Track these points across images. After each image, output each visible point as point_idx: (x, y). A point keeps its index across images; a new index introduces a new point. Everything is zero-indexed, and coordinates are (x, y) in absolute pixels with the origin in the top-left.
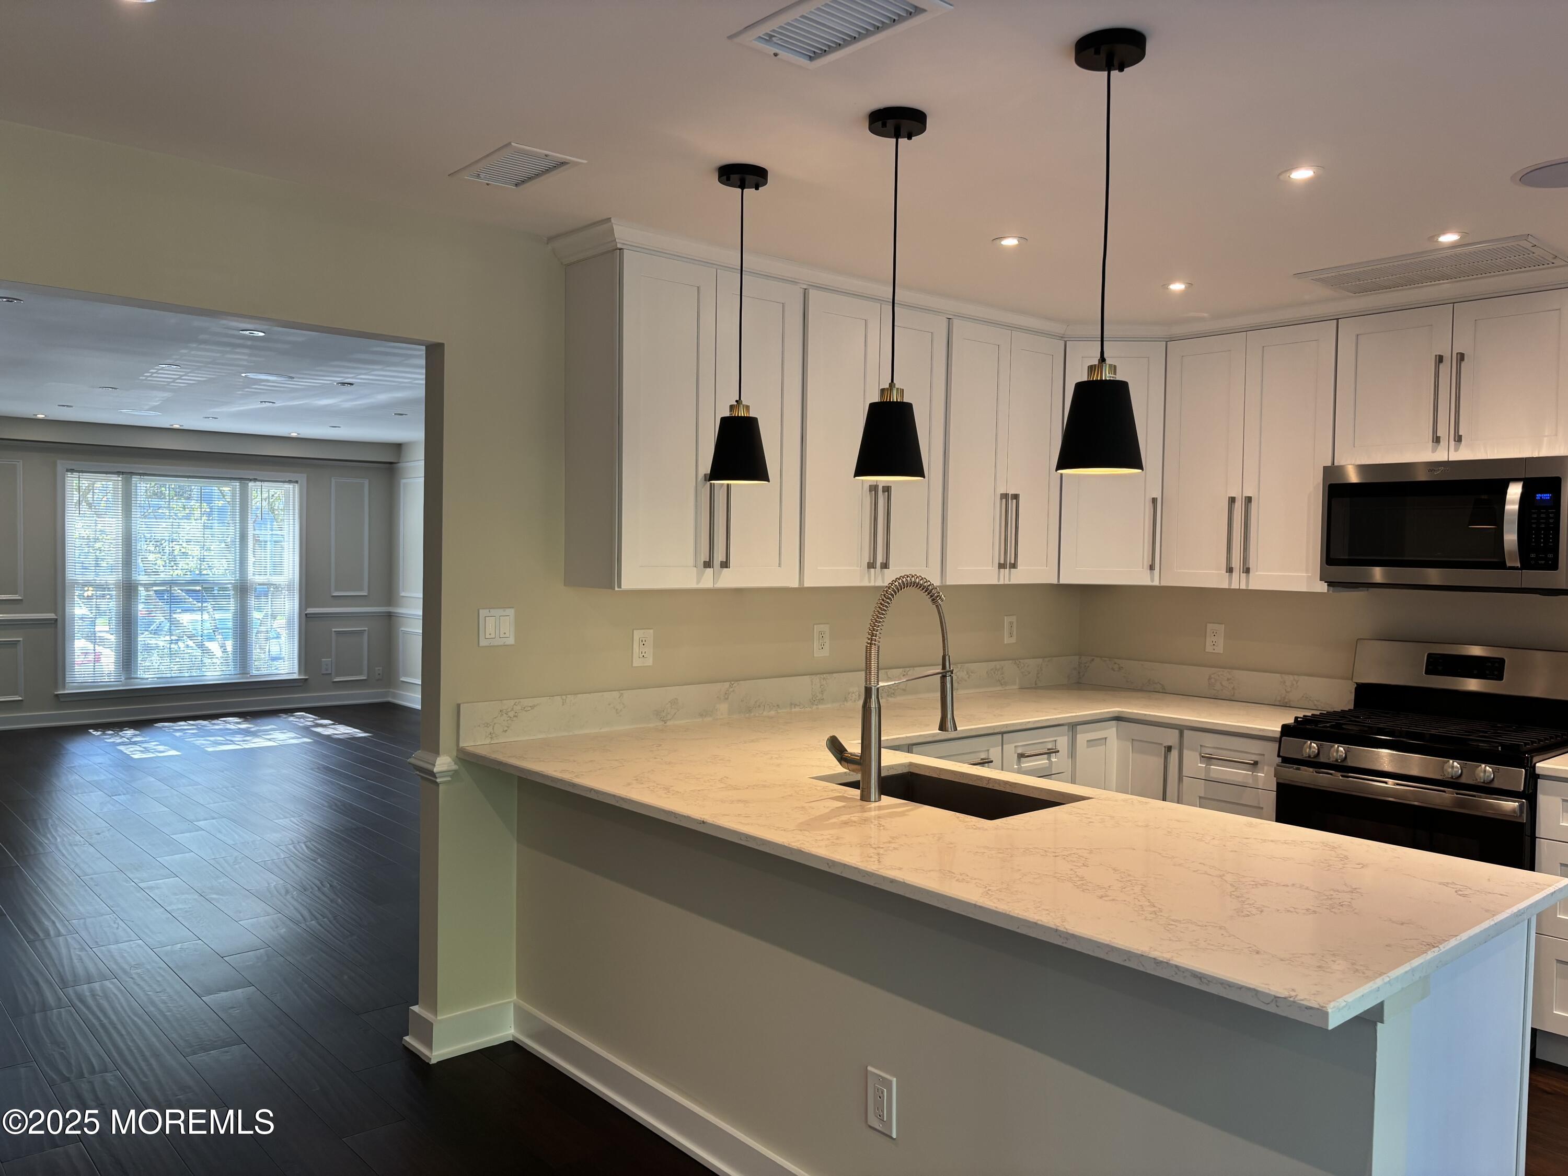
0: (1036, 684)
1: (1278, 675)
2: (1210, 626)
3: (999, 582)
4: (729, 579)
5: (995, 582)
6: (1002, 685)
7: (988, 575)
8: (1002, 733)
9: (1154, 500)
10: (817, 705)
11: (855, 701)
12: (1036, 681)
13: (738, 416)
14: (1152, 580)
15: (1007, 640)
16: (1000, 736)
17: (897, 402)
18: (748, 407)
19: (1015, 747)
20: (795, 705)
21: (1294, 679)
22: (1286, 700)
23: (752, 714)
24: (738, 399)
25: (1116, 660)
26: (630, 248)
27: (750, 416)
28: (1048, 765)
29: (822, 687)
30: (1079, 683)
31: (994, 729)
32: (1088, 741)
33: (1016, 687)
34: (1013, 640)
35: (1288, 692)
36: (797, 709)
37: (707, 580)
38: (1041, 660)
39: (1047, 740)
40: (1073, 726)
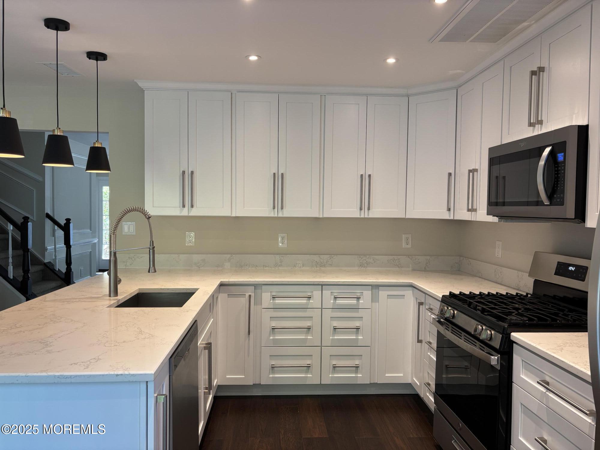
0: (425, 269)
1: (516, 271)
2: (497, 243)
3: (360, 216)
4: (194, 212)
5: (359, 216)
6: (399, 267)
7: (353, 212)
8: (322, 285)
9: (450, 174)
10: (278, 267)
11: (300, 267)
12: (425, 268)
14: (450, 217)
15: (404, 245)
18: (101, 144)
20: (266, 266)
21: (522, 275)
22: (519, 286)
23: (243, 268)
25: (470, 260)
27: (102, 146)
28: (356, 304)
29: (281, 260)
30: (459, 270)
31: (314, 283)
32: (388, 295)
33: (410, 269)
34: (409, 246)
35: (519, 282)
36: (267, 268)
38: (428, 257)
39: (358, 291)
40: (376, 287)
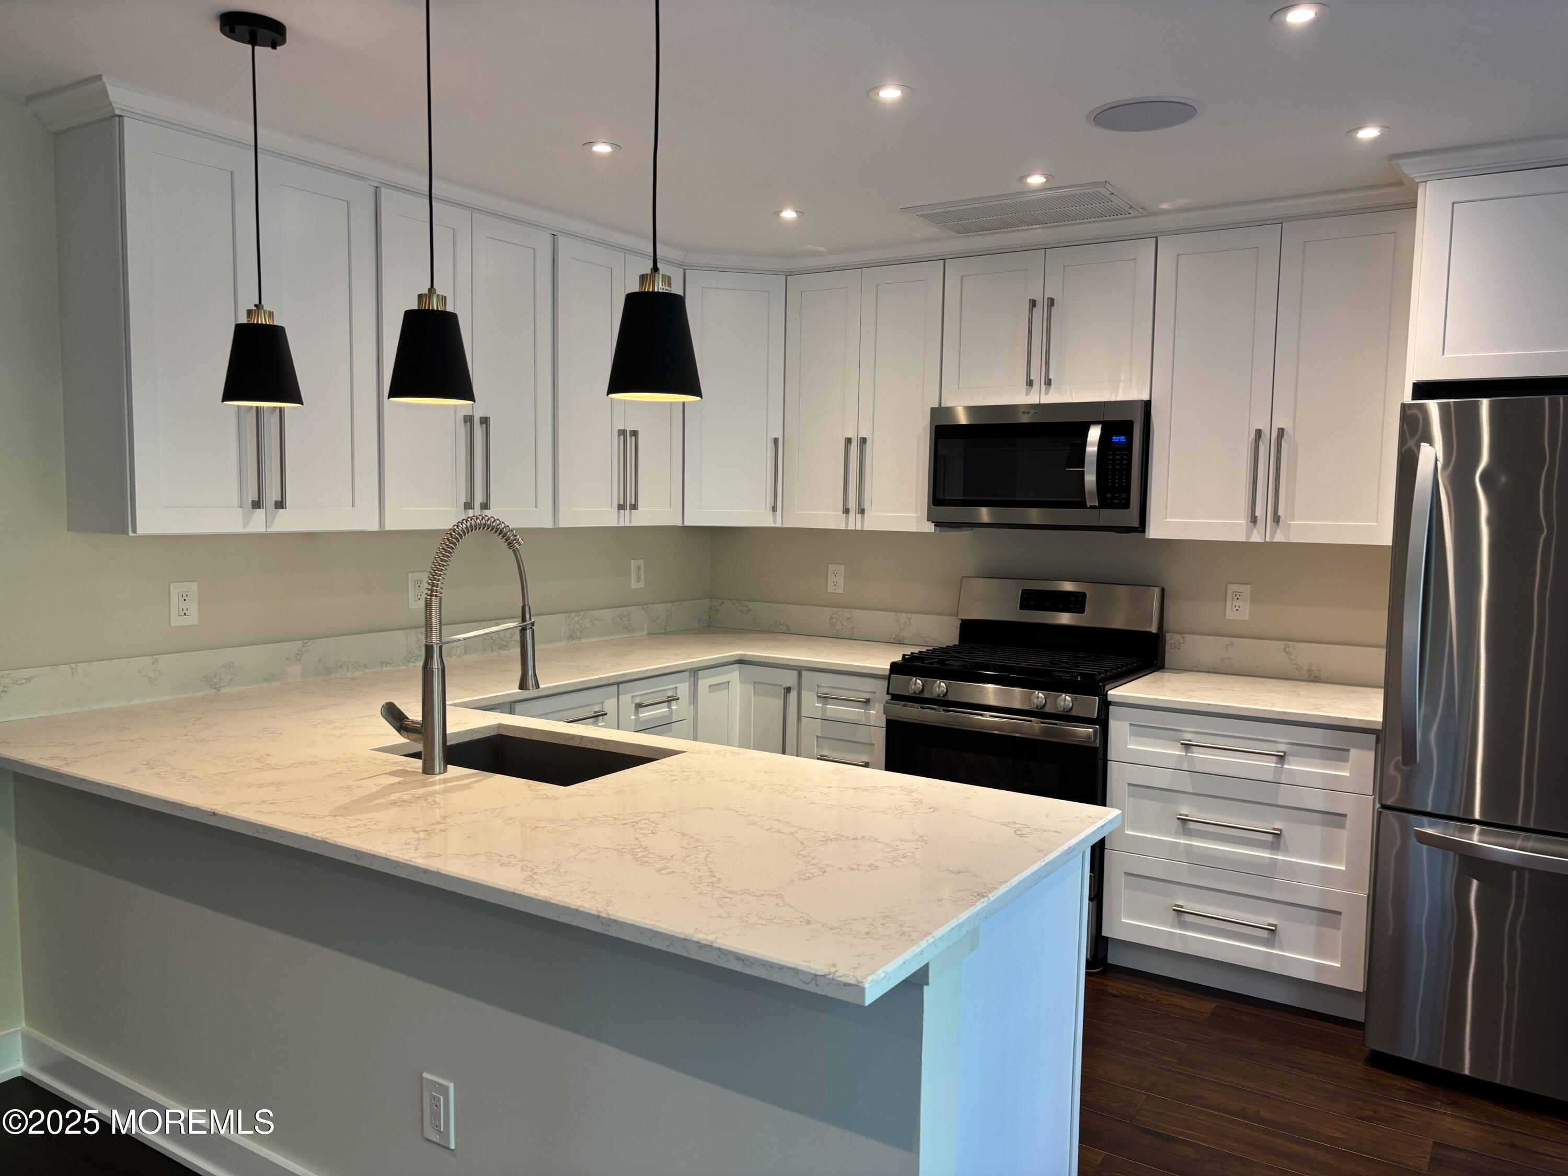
0: (665, 629)
1: (893, 613)
2: (832, 567)
3: (618, 524)
4: (285, 522)
5: (615, 524)
6: (629, 631)
7: (608, 517)
8: (618, 684)
9: (776, 441)
10: (413, 662)
11: (460, 656)
12: (665, 626)
13: (258, 324)
14: (775, 522)
15: (634, 585)
16: (616, 687)
17: (438, 311)
18: (271, 314)
19: (633, 697)
20: (387, 664)
21: (907, 618)
22: (900, 638)
23: (333, 676)
24: (257, 303)
25: (747, 603)
26: (133, 116)
27: (275, 324)
28: (667, 713)
29: (420, 642)
30: (709, 626)
31: (609, 680)
32: (710, 686)
33: (646, 633)
34: (641, 585)
35: (901, 630)
36: (389, 668)
37: (258, 523)
38: (669, 605)
39: (667, 687)
40: (695, 672)
